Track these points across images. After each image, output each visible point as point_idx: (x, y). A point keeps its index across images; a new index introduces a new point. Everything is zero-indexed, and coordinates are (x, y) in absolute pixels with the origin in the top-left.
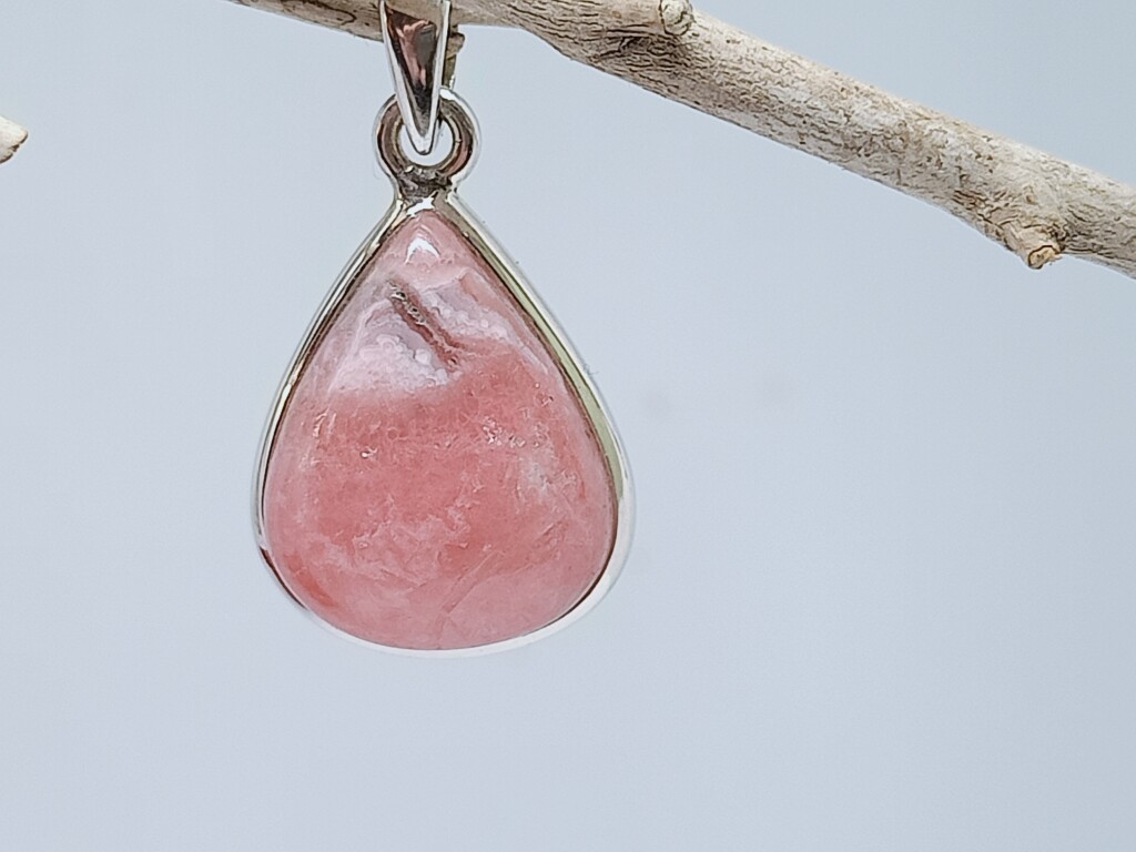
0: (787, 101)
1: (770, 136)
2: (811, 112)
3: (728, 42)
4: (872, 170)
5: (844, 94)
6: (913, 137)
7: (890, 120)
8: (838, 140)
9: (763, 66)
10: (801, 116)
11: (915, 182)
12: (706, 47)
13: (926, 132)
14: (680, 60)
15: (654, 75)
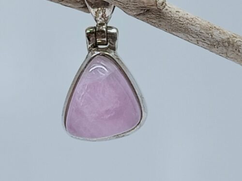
0: (194, 30)
1: (188, 41)
2: (200, 34)
3: (176, 12)
4: (219, 52)
5: (211, 29)
6: (231, 43)
7: (224, 37)
8: (209, 43)
9: (187, 19)
10: (197, 35)
11: (232, 56)
12: (170, 13)
13: (235, 41)
14: (162, 17)
15: (154, 21)
